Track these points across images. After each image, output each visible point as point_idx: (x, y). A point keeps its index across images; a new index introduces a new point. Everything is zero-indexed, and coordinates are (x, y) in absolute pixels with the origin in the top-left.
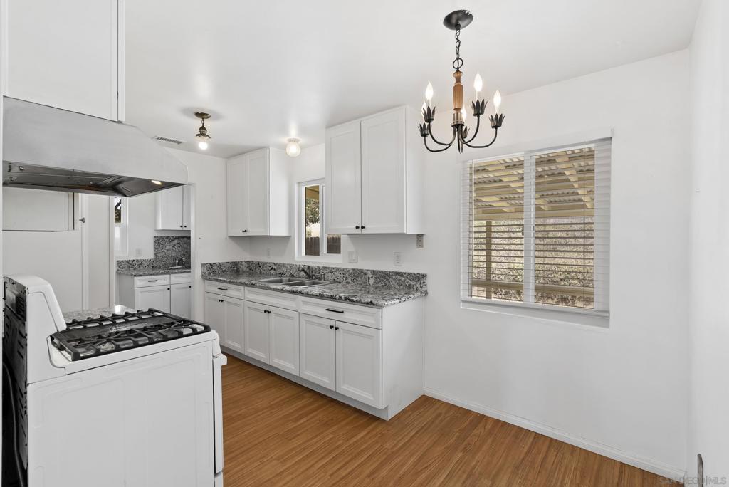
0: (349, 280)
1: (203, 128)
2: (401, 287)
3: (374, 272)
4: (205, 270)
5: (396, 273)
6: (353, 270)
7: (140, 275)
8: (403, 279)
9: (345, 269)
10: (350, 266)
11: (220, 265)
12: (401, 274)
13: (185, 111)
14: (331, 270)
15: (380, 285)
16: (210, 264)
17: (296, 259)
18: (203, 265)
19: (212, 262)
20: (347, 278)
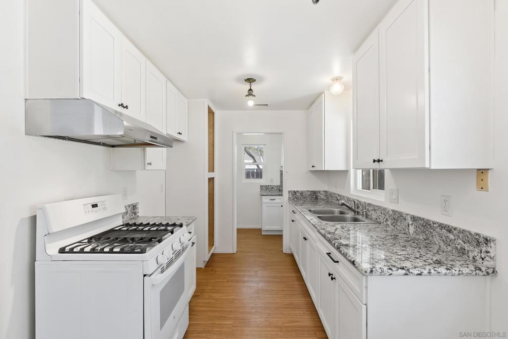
0: (389, 223)
1: (250, 90)
2: (449, 248)
3: (414, 219)
4: (291, 196)
5: (442, 226)
6: (393, 211)
7: (265, 195)
8: (452, 237)
9: (386, 209)
10: (391, 207)
11: (302, 193)
12: (450, 230)
13: (238, 80)
14: (376, 208)
15: (421, 238)
16: (294, 191)
17: (351, 193)
18: (289, 192)
19: (295, 190)
20: (387, 220)
